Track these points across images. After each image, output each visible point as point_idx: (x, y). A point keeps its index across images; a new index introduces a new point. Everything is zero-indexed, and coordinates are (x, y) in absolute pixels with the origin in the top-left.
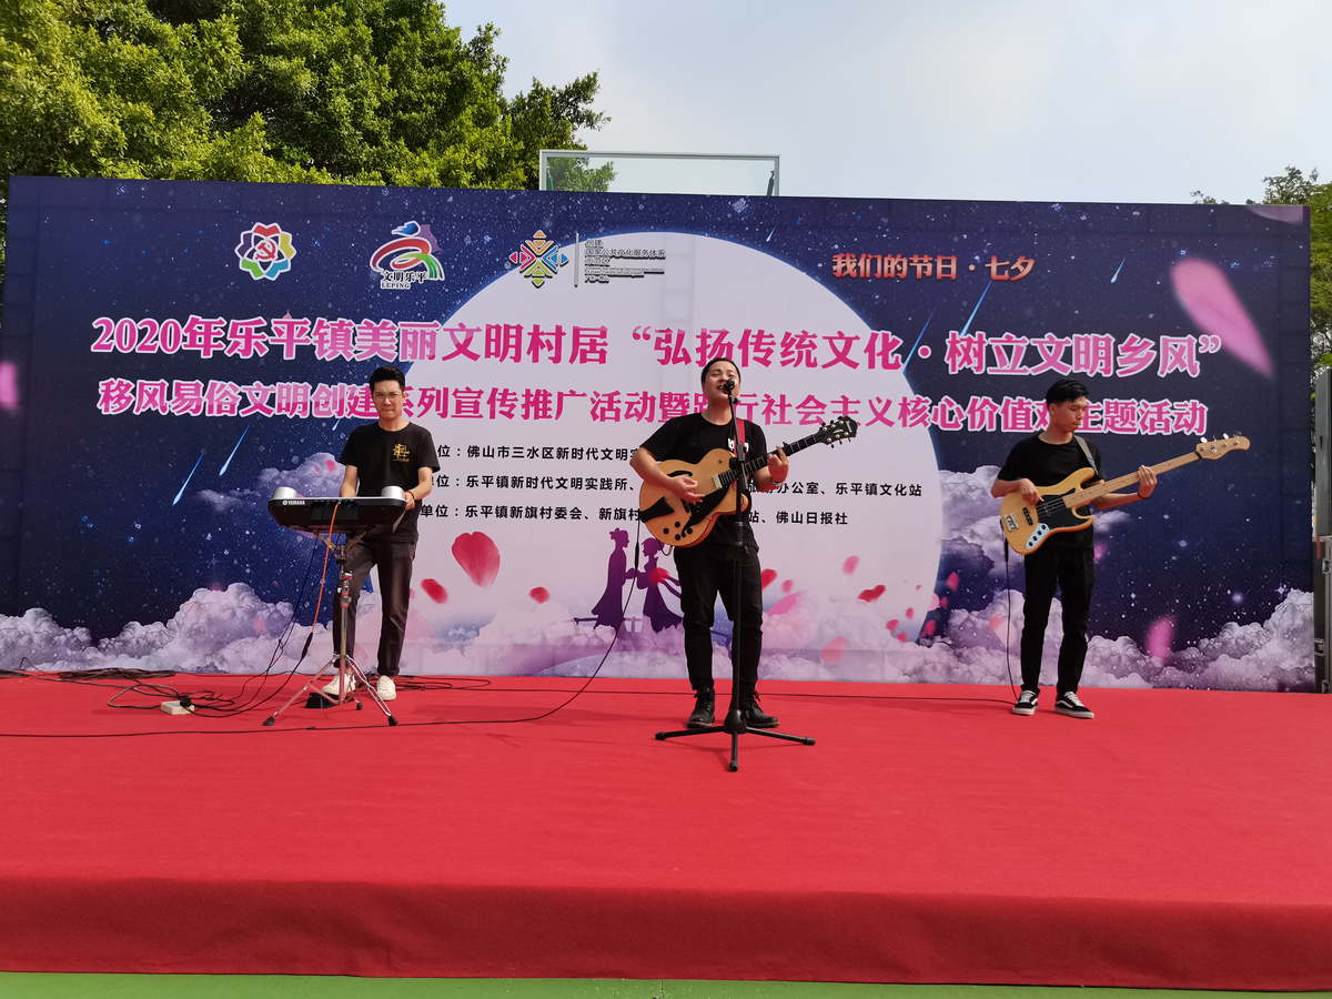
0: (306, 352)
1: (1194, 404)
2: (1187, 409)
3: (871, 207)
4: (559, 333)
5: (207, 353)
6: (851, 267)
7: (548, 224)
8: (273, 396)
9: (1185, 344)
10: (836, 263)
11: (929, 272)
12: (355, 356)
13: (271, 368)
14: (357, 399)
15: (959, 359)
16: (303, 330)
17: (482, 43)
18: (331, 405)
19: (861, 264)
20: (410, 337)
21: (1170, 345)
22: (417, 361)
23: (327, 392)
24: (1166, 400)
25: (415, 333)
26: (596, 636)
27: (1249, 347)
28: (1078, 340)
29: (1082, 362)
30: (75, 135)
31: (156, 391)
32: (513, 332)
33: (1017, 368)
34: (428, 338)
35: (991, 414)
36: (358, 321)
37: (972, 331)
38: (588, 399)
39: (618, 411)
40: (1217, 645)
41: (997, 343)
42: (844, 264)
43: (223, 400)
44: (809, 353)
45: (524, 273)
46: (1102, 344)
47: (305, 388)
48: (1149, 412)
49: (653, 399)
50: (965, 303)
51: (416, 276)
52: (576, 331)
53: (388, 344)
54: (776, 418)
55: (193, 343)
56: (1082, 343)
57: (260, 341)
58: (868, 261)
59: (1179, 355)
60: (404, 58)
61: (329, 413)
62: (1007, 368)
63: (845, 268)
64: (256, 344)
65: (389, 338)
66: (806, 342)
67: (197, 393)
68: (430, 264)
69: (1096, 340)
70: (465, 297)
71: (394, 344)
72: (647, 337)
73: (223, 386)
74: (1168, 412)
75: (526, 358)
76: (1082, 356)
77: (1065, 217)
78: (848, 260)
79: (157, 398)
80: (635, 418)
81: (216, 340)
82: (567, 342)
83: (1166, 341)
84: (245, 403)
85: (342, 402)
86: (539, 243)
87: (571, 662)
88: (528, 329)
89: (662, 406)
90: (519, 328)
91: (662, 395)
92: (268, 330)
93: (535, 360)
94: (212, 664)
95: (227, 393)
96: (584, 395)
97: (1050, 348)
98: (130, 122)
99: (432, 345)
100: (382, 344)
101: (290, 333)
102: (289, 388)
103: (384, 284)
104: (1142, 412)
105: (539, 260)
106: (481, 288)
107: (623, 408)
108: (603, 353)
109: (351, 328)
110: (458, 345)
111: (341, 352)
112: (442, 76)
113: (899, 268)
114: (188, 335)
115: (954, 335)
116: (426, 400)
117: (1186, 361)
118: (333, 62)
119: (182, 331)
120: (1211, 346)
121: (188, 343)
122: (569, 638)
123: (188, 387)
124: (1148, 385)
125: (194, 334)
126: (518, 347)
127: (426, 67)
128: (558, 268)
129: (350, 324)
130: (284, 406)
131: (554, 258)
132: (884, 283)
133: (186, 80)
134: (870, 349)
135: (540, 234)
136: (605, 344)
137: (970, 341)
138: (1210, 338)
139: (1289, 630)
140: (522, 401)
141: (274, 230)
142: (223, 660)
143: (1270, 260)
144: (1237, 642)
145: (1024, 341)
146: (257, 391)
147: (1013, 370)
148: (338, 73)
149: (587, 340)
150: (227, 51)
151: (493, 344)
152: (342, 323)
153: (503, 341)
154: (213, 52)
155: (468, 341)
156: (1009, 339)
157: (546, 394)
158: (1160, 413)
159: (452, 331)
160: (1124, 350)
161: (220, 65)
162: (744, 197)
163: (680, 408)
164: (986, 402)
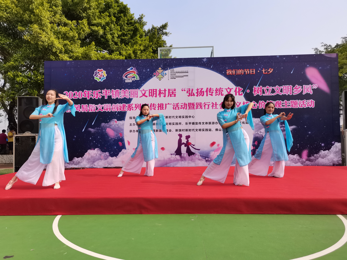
0: (110, 97)
1: (312, 100)
2: (310, 102)
3: (235, 59)
4: (165, 90)
5: (88, 98)
6: (231, 73)
7: (162, 66)
8: (103, 107)
9: (309, 87)
10: (227, 72)
11: (249, 73)
12: (120, 97)
13: (102, 101)
14: (121, 107)
15: (256, 92)
16: (109, 92)
17: (141, 18)
18: (115, 108)
19: (233, 72)
20: (132, 93)
21: (306, 87)
22: (134, 98)
23: (115, 106)
24: (305, 100)
25: (133, 92)
26: (176, 158)
27: (324, 87)
28: (284, 87)
29: (285, 92)
30: (54, 50)
31: (78, 107)
32: (155, 91)
33: (270, 94)
34: (136, 93)
35: (264, 104)
36: (121, 90)
37: (259, 86)
38: (172, 105)
39: (179, 107)
40: (318, 156)
41: (265, 88)
42: (229, 72)
43: (92, 108)
44: (221, 92)
45: (157, 77)
46: (289, 87)
47: (110, 105)
48: (301, 103)
49: (187, 104)
50: (257, 80)
51: (133, 79)
52: (169, 90)
53: (127, 95)
54: (215, 107)
55: (85, 96)
56: (285, 88)
57: (100, 95)
58: (235, 71)
59: (308, 89)
60: (123, 24)
61: (115, 110)
62: (267, 94)
63: (229, 73)
64: (99, 96)
65: (128, 93)
66: (221, 90)
67: (87, 107)
68: (136, 76)
69: (288, 87)
70: (144, 83)
71: (129, 94)
72: (185, 90)
73: (92, 105)
74: (305, 103)
75: (158, 96)
76: (285, 90)
77: (280, 59)
78: (230, 71)
79: (78, 108)
80: (183, 109)
81: (90, 95)
82: (167, 92)
83: (304, 86)
84: (97, 109)
85: (118, 108)
86: (160, 70)
87: (170, 164)
88: (158, 90)
89: (189, 106)
90: (156, 90)
91: (189, 103)
92: (101, 92)
93: (160, 97)
94: (92, 166)
95: (93, 107)
96: (171, 104)
97: (277, 89)
98: (65, 45)
99: (137, 94)
100: (126, 95)
101: (106, 93)
102: (106, 105)
103: (126, 81)
104: (299, 103)
105: (160, 74)
106: (147, 81)
107: (180, 107)
108: (175, 95)
109: (119, 91)
110: (143, 94)
111: (117, 97)
112: (132, 27)
113: (242, 72)
114: (84, 94)
115: (255, 87)
116: (136, 107)
117: (309, 91)
118: (107, 26)
119: (83, 93)
120: (315, 87)
121: (84, 96)
122: (170, 158)
123: (85, 106)
124: (301, 97)
125: (85, 94)
126: (156, 94)
127: (128, 25)
128: (164, 76)
129: (119, 90)
130: (105, 109)
131: (163, 74)
132: (239, 76)
133: (77, 35)
134: (236, 91)
135: (160, 68)
136: (175, 92)
137: (258, 88)
138: (315, 85)
139: (335, 152)
140: (158, 106)
141: (102, 70)
142: (95, 165)
143: (329, 66)
144: (323, 155)
145: (271, 88)
146: (99, 106)
147: (269, 94)
148: (108, 29)
149: (171, 92)
150: (85, 28)
151: (150, 94)
152: (117, 90)
153: (153, 93)
154: (82, 28)
155: (145, 93)
156: (268, 87)
157: (163, 104)
158: (303, 103)
159: (141, 91)
160: (295, 89)
161: (84, 31)
162: (206, 58)
163: (193, 106)
164: (263, 102)
